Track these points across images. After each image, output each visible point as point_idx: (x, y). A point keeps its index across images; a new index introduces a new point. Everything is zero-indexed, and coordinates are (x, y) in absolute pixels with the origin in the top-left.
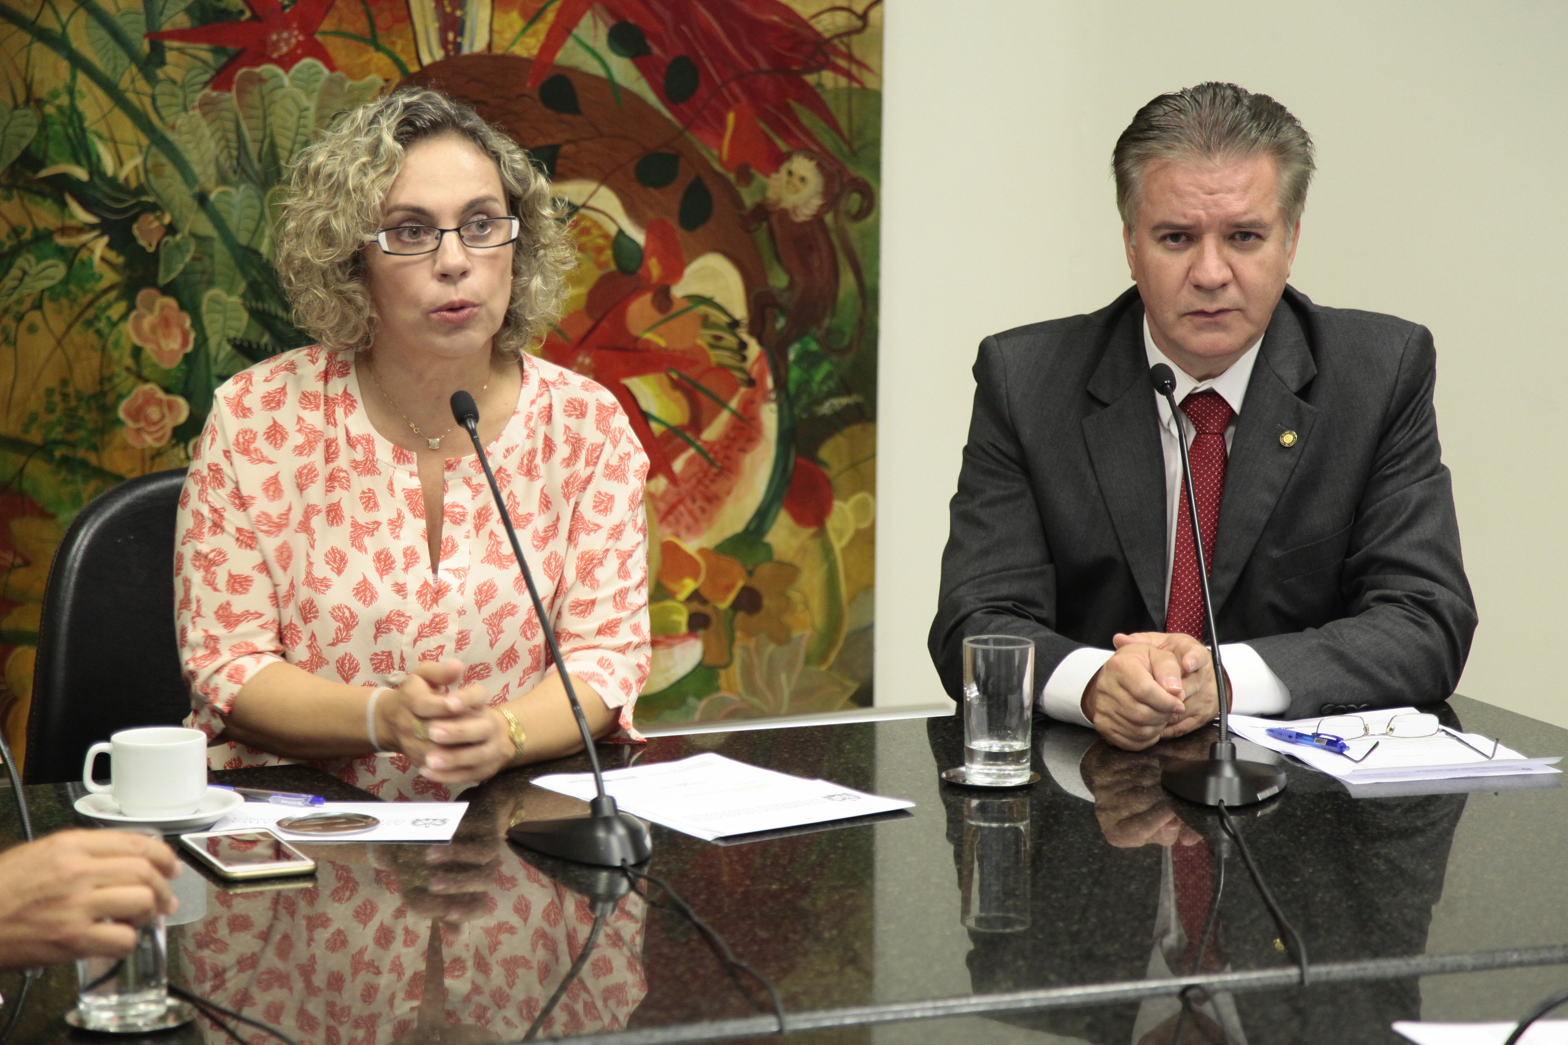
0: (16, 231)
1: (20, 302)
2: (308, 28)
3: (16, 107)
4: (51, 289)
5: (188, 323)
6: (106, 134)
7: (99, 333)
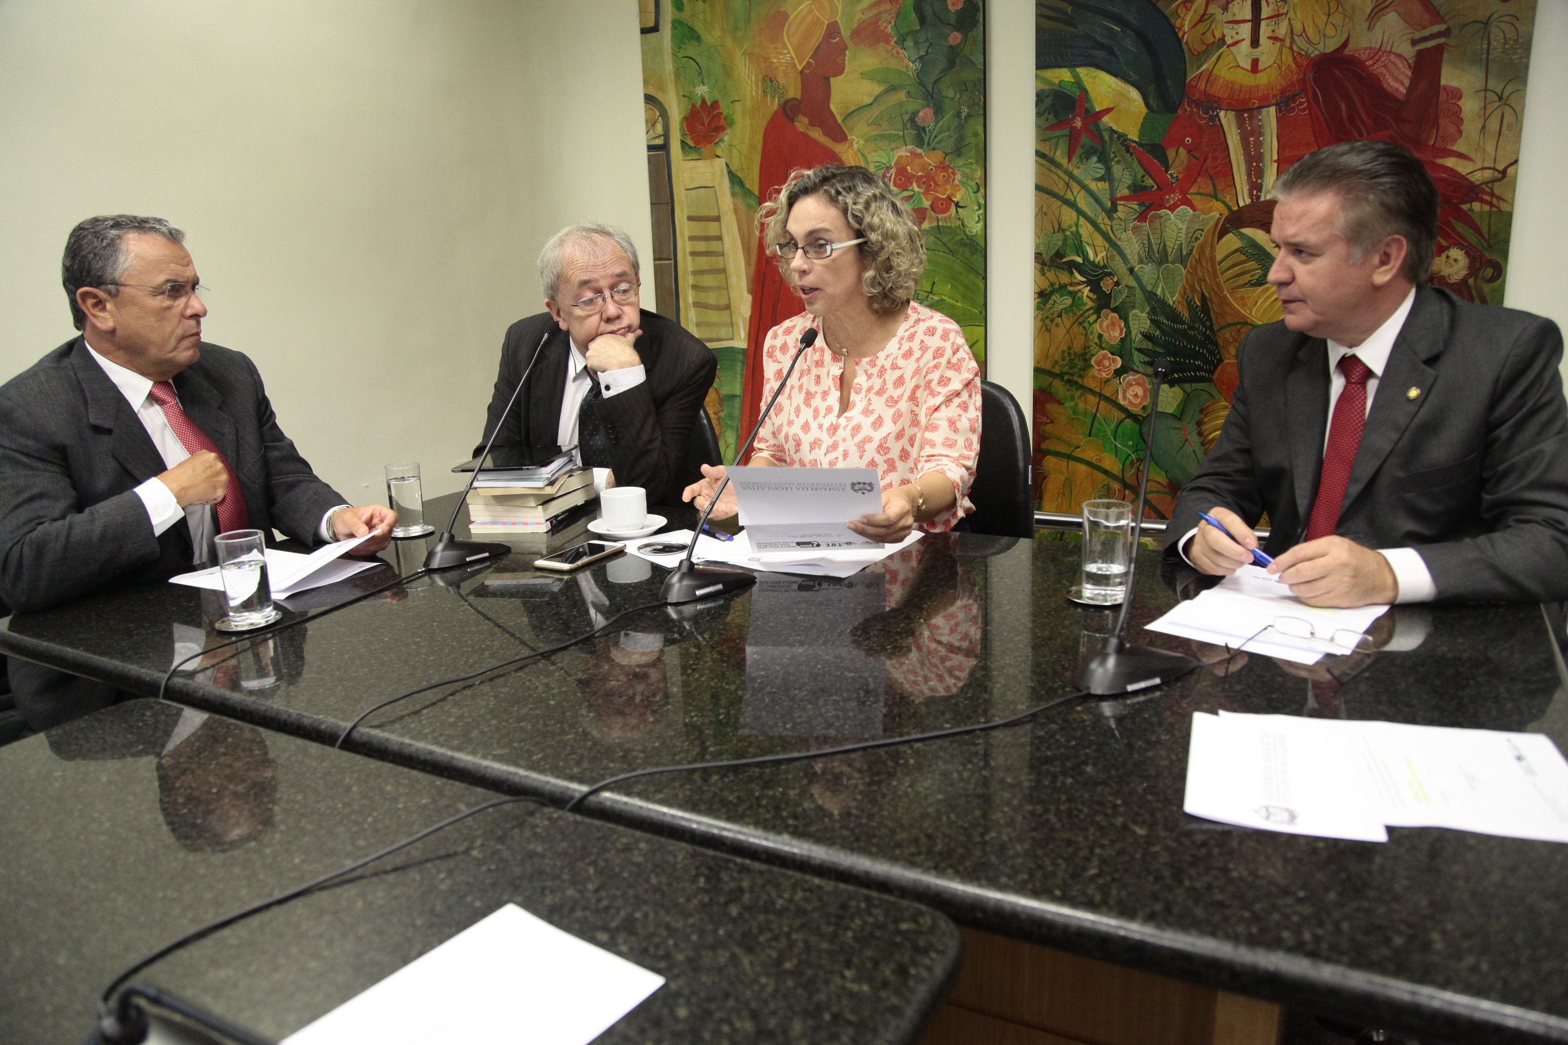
0: (1052, 284)
1: (1052, 314)
2: (1184, 193)
3: (1054, 233)
4: (1065, 309)
5: (1123, 324)
6: (1091, 242)
7: (1084, 328)
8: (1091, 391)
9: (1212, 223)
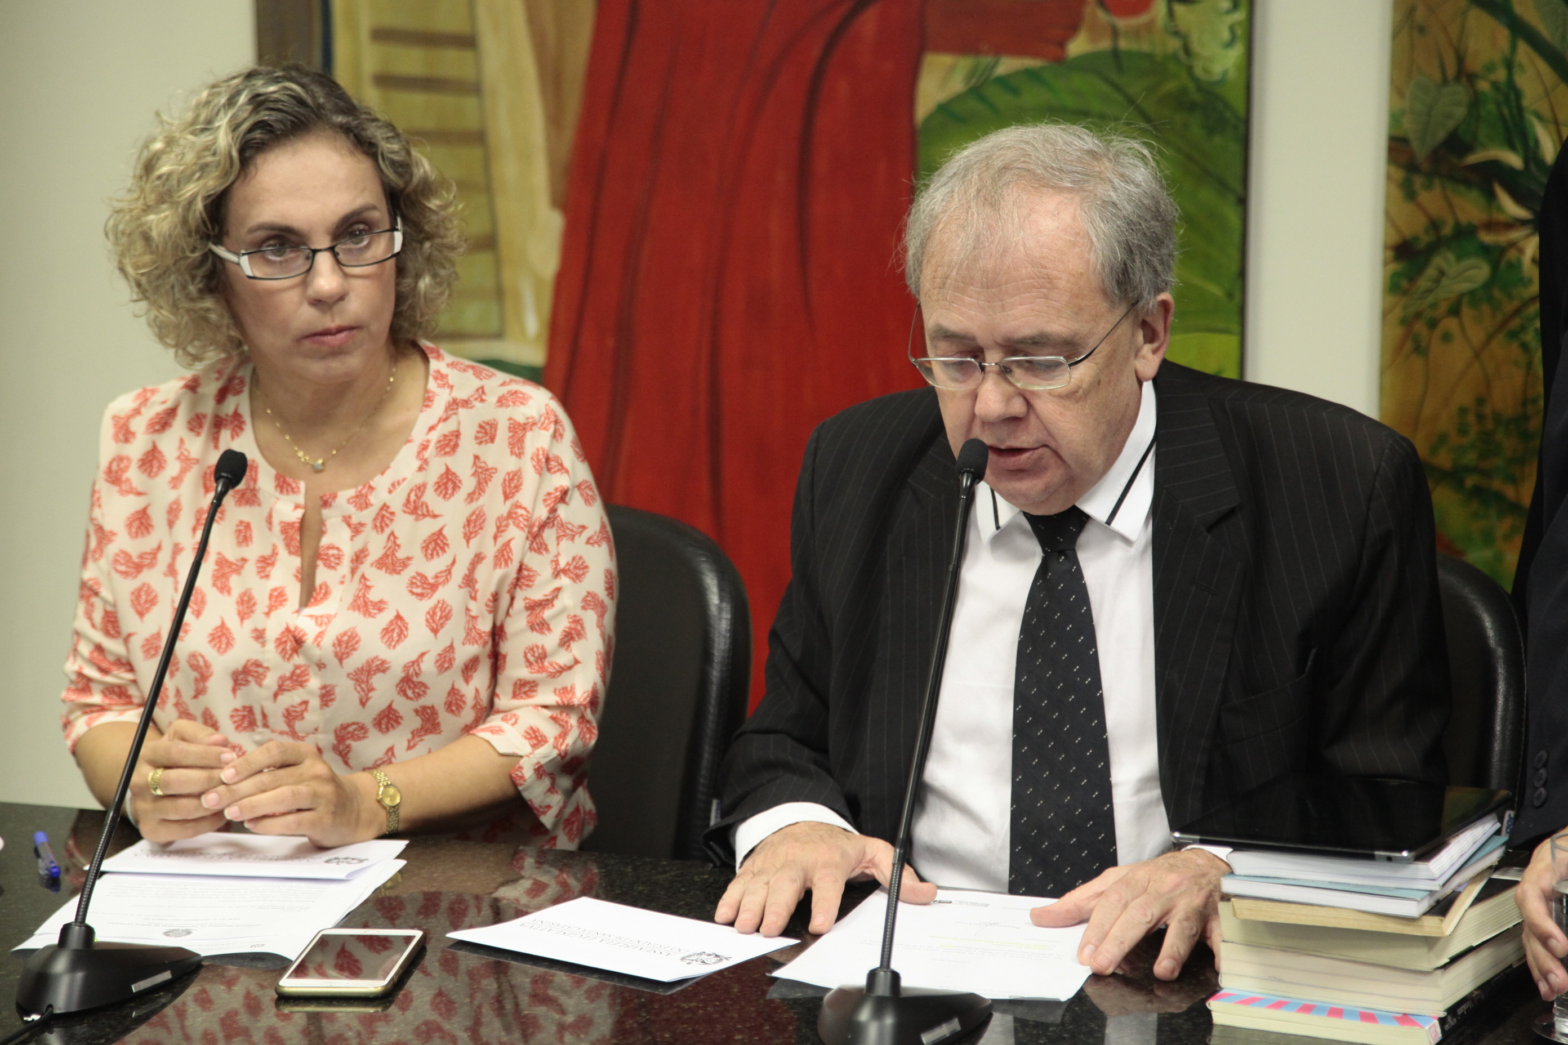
0: (1434, 225)
1: (1434, 306)
3: (1445, 82)
6: (1547, 113)
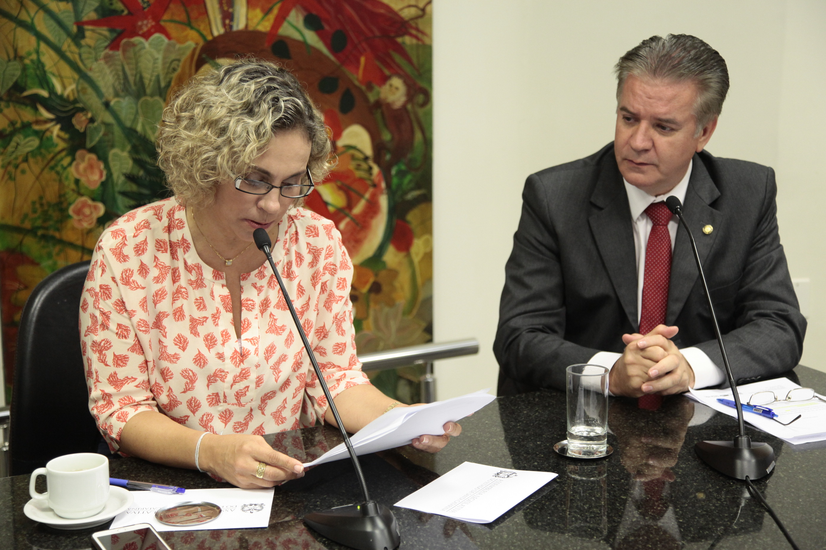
0: (12, 123)
1: (16, 158)
2: (157, 18)
3: (9, 60)
4: (32, 152)
5: (102, 166)
6: (57, 73)
7: (58, 173)
8: (72, 245)
9: (189, 53)
